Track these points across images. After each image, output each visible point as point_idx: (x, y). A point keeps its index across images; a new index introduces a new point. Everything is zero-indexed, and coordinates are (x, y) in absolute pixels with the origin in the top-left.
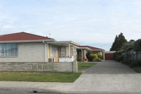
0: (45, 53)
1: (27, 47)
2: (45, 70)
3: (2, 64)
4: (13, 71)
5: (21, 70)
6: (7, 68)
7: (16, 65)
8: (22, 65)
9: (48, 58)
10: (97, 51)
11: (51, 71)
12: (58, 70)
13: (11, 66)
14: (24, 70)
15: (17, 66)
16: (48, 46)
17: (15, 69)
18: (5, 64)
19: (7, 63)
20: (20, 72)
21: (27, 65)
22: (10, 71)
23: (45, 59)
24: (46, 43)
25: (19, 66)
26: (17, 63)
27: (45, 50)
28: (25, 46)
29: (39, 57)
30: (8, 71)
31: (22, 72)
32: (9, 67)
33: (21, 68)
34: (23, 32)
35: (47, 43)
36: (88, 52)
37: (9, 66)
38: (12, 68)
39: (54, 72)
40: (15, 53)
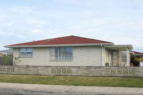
0: (102, 57)
1: (82, 51)
2: (125, 75)
3: (77, 68)
4: (89, 75)
5: (98, 75)
6: (82, 72)
7: (92, 70)
8: (100, 69)
9: (106, 62)
10: (139, 56)
11: (131, 76)
12: (140, 75)
13: (87, 70)
14: (101, 75)
15: (94, 70)
16: (105, 50)
17: (91, 73)
18: (79, 68)
19: (82, 67)
20: (96, 76)
21: (105, 69)
22: (86, 75)
23: (102, 63)
24: (103, 47)
25: (96, 70)
26: (93, 68)
27: (102, 54)
28: (80, 50)
29: (96, 62)
30: (83, 75)
31: (99, 76)
32: (85, 72)
33: (98, 72)
34: (72, 36)
35: (105, 46)
36: (132, 56)
37: (85, 70)
38: (88, 73)
39: (135, 77)
40: (70, 56)
